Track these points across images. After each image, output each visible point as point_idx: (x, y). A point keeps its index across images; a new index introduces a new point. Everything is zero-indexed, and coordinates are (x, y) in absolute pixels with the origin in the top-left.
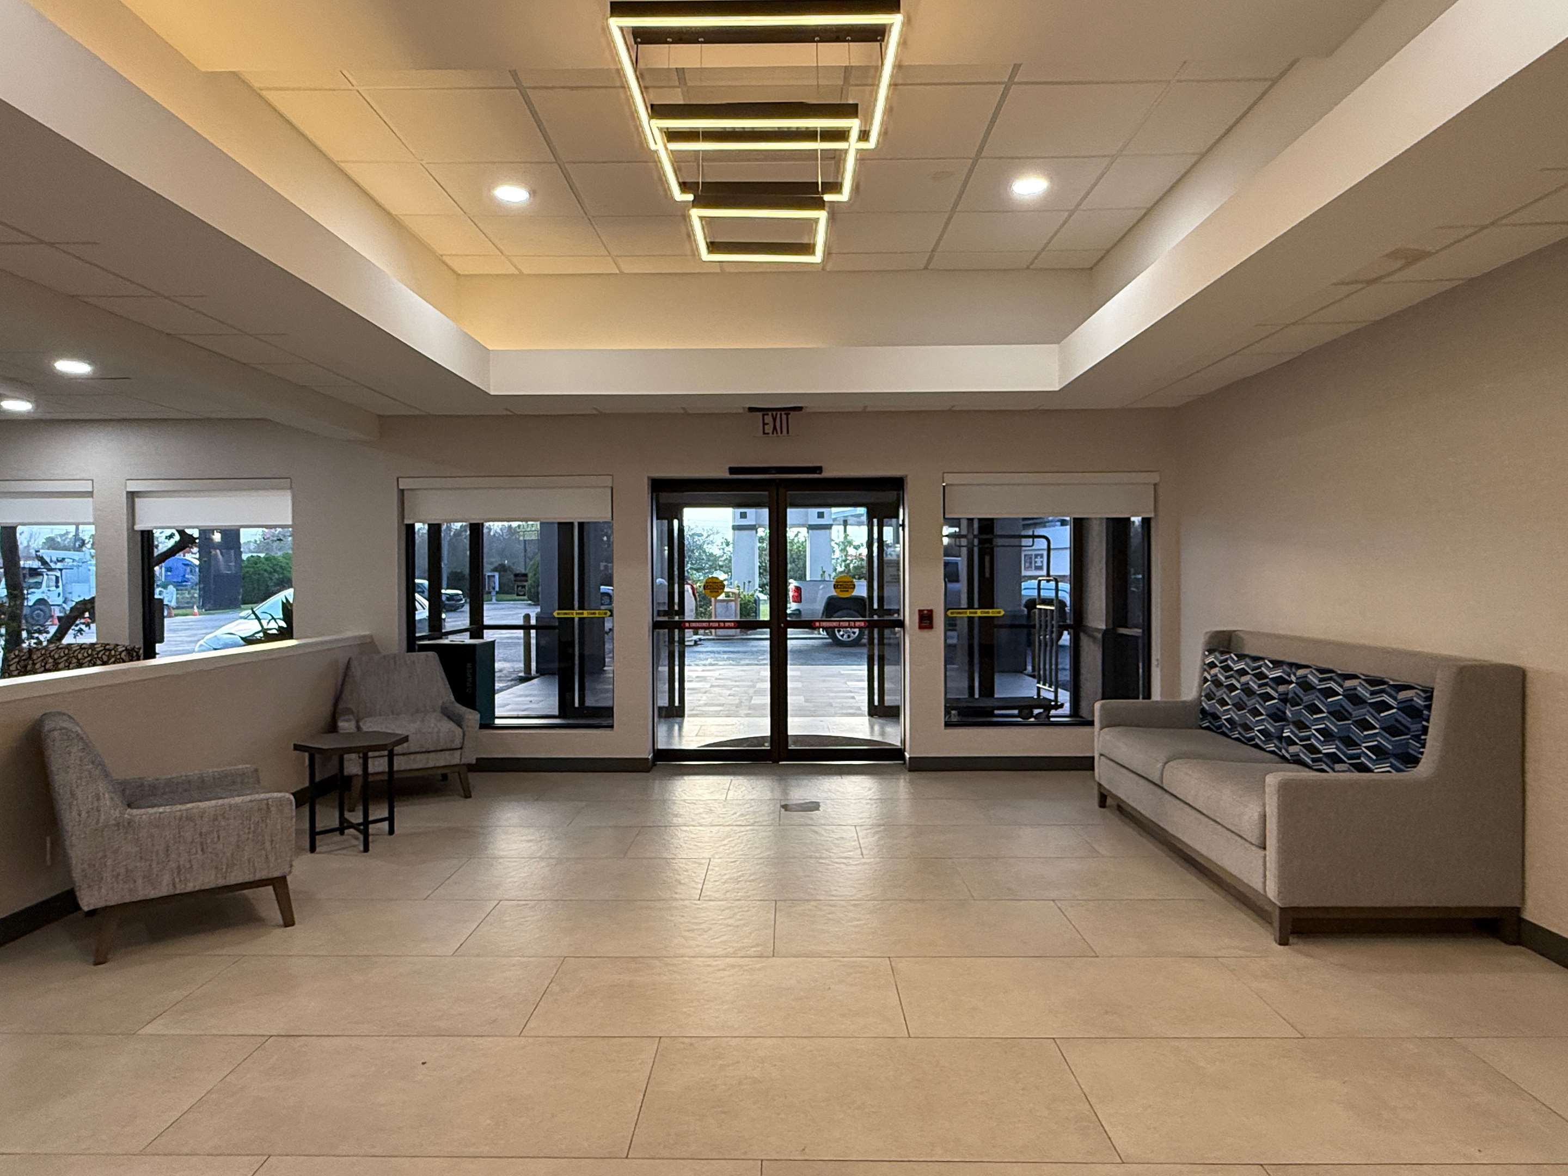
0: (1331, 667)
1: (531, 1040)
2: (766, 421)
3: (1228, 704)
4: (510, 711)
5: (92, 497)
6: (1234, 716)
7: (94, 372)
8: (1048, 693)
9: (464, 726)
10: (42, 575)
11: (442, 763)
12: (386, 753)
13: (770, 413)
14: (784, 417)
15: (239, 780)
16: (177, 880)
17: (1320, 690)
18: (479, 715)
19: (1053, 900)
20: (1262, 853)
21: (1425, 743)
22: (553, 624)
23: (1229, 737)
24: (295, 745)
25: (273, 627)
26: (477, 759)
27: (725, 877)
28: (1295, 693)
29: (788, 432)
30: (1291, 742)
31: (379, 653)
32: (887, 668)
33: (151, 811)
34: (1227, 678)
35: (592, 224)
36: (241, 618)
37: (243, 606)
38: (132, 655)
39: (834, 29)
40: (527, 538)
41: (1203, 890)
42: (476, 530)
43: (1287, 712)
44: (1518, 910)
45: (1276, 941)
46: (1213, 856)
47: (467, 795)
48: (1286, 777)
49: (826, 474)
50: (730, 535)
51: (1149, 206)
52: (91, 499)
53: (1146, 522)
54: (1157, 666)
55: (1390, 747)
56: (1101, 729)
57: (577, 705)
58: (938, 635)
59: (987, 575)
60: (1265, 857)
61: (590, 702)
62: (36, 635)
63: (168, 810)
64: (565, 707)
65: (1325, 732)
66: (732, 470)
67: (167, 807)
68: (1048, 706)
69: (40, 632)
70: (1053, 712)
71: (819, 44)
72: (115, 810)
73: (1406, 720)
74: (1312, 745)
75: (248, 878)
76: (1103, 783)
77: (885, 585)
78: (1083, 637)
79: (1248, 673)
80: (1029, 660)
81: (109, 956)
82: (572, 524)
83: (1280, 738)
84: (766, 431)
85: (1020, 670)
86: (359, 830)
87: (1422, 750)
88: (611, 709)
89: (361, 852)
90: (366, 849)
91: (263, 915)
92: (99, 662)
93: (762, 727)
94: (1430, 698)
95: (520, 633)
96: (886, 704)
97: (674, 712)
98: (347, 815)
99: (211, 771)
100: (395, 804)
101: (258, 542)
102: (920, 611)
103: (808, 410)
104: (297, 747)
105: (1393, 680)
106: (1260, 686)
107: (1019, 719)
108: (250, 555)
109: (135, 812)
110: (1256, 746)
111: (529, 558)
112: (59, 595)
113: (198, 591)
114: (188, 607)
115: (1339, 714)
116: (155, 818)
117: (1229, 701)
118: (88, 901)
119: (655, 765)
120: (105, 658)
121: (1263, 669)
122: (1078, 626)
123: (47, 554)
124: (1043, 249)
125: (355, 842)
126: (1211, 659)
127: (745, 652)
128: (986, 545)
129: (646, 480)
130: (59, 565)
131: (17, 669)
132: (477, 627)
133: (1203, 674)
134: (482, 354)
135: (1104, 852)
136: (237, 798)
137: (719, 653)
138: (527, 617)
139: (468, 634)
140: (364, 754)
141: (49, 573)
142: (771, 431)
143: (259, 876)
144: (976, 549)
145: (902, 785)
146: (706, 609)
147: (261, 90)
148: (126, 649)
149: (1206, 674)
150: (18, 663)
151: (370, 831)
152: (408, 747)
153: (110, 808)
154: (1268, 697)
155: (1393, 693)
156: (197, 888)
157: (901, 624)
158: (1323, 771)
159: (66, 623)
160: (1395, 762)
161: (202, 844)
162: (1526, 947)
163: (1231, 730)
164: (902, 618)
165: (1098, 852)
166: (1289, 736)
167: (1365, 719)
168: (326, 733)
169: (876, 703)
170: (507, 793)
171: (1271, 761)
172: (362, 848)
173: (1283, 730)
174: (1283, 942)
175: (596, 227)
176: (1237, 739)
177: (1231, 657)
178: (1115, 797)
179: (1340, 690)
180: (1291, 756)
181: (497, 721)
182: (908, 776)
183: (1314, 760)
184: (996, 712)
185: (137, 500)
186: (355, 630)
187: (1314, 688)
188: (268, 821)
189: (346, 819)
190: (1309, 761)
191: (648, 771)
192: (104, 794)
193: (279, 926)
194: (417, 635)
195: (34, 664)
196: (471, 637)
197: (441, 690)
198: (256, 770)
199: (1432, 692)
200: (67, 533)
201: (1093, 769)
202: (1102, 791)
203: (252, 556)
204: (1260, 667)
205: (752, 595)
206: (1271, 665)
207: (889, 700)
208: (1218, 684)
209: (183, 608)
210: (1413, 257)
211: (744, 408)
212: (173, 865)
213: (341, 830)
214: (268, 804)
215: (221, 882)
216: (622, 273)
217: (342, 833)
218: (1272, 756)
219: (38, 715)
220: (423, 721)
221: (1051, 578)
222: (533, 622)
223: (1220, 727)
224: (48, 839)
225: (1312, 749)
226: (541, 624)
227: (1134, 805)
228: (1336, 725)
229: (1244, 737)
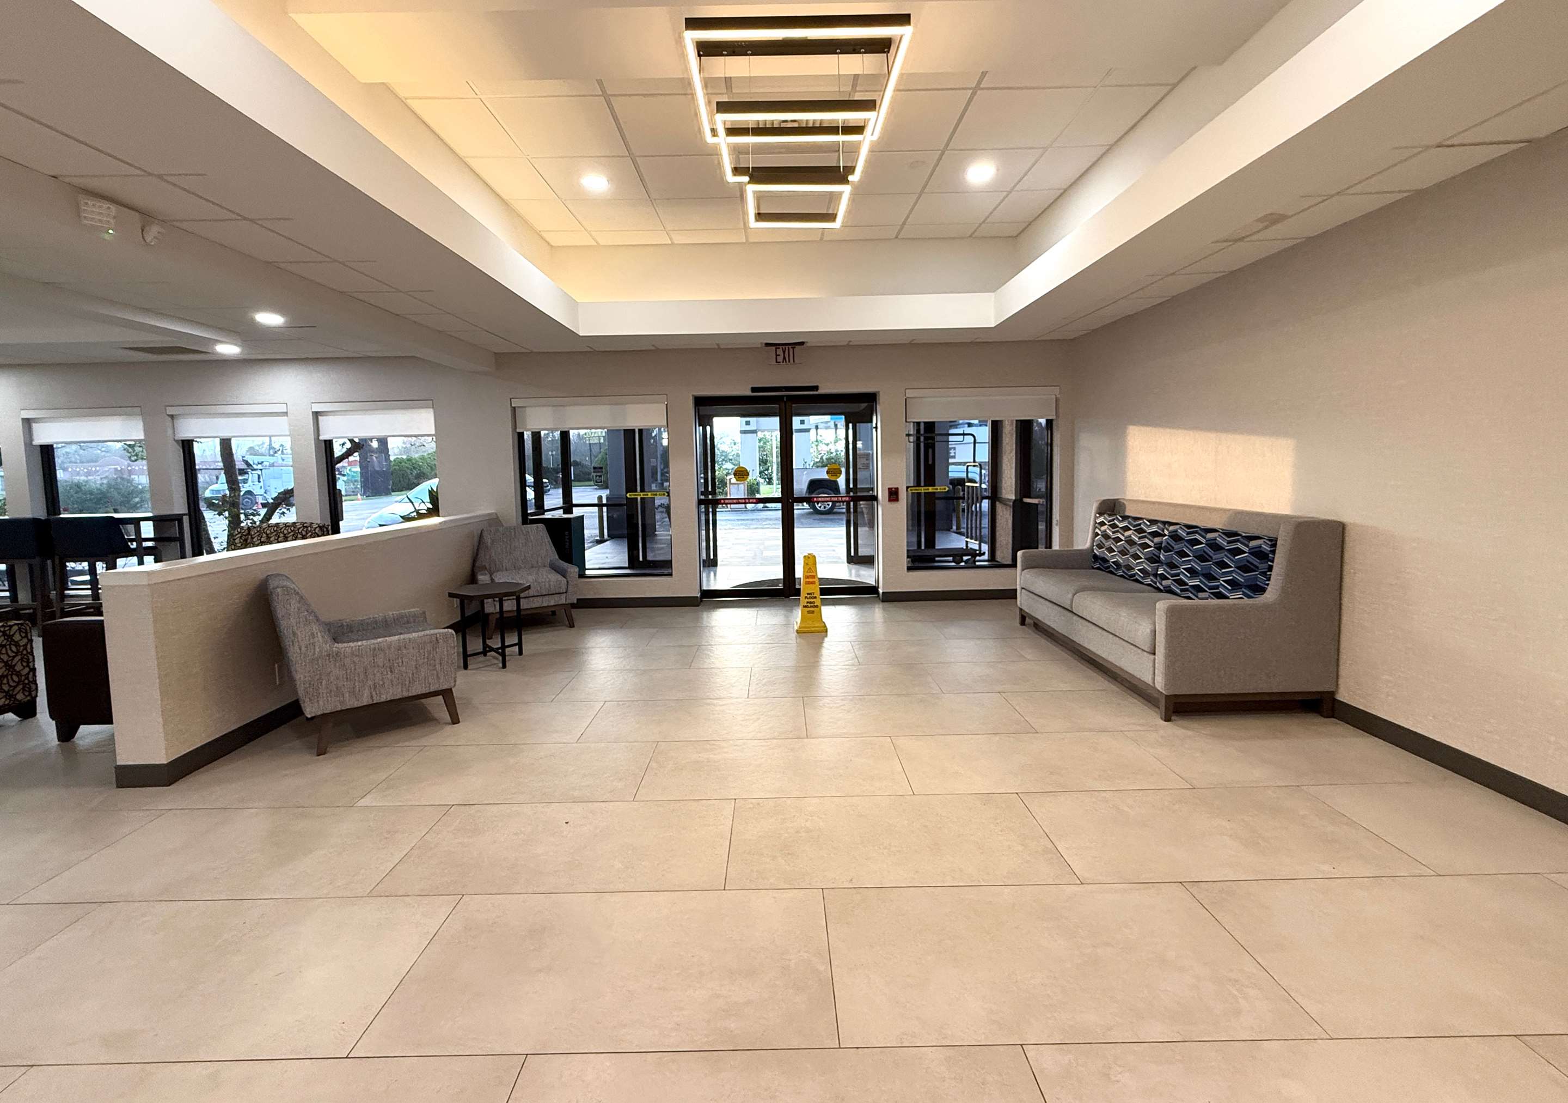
0: (1194, 524)
1: (642, 804)
2: (778, 354)
3: (1115, 551)
4: (594, 564)
5: (287, 416)
6: (1119, 559)
7: (286, 322)
8: (974, 545)
9: (568, 577)
10: (248, 473)
11: (552, 603)
12: (515, 597)
13: (781, 347)
14: (791, 350)
15: (412, 620)
16: (374, 693)
17: (1187, 541)
18: (578, 569)
19: (999, 692)
20: (1152, 657)
21: (1270, 578)
22: (622, 502)
23: (1115, 574)
24: (449, 593)
25: (423, 508)
26: (578, 600)
27: (764, 681)
28: (1168, 543)
29: (794, 361)
30: (1163, 577)
31: (503, 526)
32: (859, 529)
33: (351, 644)
34: (1114, 533)
35: (653, 206)
36: (396, 502)
37: (393, 493)
38: (323, 531)
39: (852, 43)
40: (591, 442)
41: (1102, 682)
42: (565, 435)
43: (1161, 556)
44: (1332, 694)
45: (1162, 718)
46: (1111, 658)
47: (572, 626)
48: (1172, 604)
49: (821, 391)
50: (738, 437)
51: (1065, 187)
52: (286, 417)
53: (1050, 422)
54: (1057, 525)
55: (1243, 581)
56: (1023, 570)
57: (641, 559)
58: (902, 506)
59: (930, 463)
60: (1155, 659)
61: (650, 557)
62: (251, 517)
63: (365, 644)
64: (633, 561)
65: (1192, 572)
66: (754, 390)
67: (364, 642)
68: (974, 554)
69: (254, 515)
70: (978, 558)
71: (840, 55)
72: (326, 644)
73: (1255, 561)
74: (1181, 579)
75: (425, 691)
76: (1023, 608)
77: (858, 470)
78: (998, 505)
79: (1131, 529)
80: (954, 523)
81: (328, 749)
82: (633, 431)
83: (1156, 575)
84: (778, 361)
85: (949, 529)
86: (498, 653)
87: (1267, 582)
88: (671, 561)
89: (500, 668)
90: (504, 666)
91: (436, 715)
92: (299, 536)
93: (777, 572)
94: (1274, 546)
95: (596, 509)
96: (860, 554)
97: (711, 563)
98: (489, 642)
99: (391, 613)
100: (523, 633)
101: (400, 448)
102: (889, 489)
103: (808, 345)
104: (451, 595)
105: (1245, 533)
106: (1140, 538)
107: (953, 564)
108: (396, 457)
109: (340, 645)
110: (1137, 581)
111: (594, 456)
112: (261, 487)
113: (360, 483)
114: (354, 495)
115: (1202, 558)
116: (356, 649)
117: (1116, 550)
118: (310, 710)
119: (702, 601)
120: (304, 533)
121: (1142, 526)
122: (995, 496)
123: (250, 459)
124: (984, 222)
125: (496, 661)
126: (1101, 519)
127: (752, 520)
128: (930, 441)
129: (691, 398)
130: (260, 467)
131: (240, 542)
132: (568, 505)
133: (1095, 530)
134: (573, 305)
135: (1029, 657)
136: (414, 634)
137: (734, 520)
138: (600, 498)
139: (562, 510)
140: (501, 598)
141: (253, 472)
142: (781, 361)
143: (432, 689)
144: (922, 445)
145: (878, 613)
146: (723, 490)
147: (406, 99)
148: (319, 526)
149: (1097, 530)
150: (241, 537)
151: (507, 653)
152: (529, 593)
153: (322, 643)
154: (1145, 546)
155: (1246, 542)
156: (389, 699)
157: (875, 498)
158: (1189, 598)
159: (272, 508)
160: (1246, 591)
161: (390, 668)
162: (1336, 718)
163: (1116, 570)
164: (876, 494)
165: (1024, 657)
166: (1162, 574)
167: (1224, 561)
168: (465, 584)
169: (852, 554)
170: (599, 624)
171: (1149, 592)
172: (501, 665)
173: (1158, 569)
174: (1167, 719)
175: (657, 208)
176: (1121, 576)
177: (1117, 518)
178: (1032, 617)
179: (1203, 541)
180: (1164, 588)
181: (588, 572)
182: (881, 605)
183: (1182, 590)
184: (937, 559)
185: (320, 418)
186: (485, 509)
187: (1183, 539)
188: (437, 650)
189: (488, 645)
190: (1179, 591)
191: (698, 606)
192: (317, 633)
193: (449, 724)
194: (529, 512)
195: (252, 538)
196: (564, 513)
197: (548, 551)
198: (424, 613)
199: (1276, 541)
200: (263, 443)
201: (1016, 598)
202: (1023, 613)
203: (398, 458)
204: (1140, 525)
205: (755, 480)
206: (1148, 523)
207: (863, 552)
208: (1106, 537)
209: (350, 495)
210: (1274, 219)
211: (761, 343)
212: (370, 683)
213: (484, 653)
214: (437, 638)
215: (406, 694)
216: (673, 244)
217: (485, 655)
218: (1150, 588)
219: (263, 577)
220: (537, 574)
221: (977, 464)
222: (604, 501)
223: (1108, 567)
224: (276, 665)
225: (1181, 583)
226: (609, 503)
227: (1049, 623)
228: (1199, 565)
229: (1127, 574)
